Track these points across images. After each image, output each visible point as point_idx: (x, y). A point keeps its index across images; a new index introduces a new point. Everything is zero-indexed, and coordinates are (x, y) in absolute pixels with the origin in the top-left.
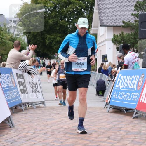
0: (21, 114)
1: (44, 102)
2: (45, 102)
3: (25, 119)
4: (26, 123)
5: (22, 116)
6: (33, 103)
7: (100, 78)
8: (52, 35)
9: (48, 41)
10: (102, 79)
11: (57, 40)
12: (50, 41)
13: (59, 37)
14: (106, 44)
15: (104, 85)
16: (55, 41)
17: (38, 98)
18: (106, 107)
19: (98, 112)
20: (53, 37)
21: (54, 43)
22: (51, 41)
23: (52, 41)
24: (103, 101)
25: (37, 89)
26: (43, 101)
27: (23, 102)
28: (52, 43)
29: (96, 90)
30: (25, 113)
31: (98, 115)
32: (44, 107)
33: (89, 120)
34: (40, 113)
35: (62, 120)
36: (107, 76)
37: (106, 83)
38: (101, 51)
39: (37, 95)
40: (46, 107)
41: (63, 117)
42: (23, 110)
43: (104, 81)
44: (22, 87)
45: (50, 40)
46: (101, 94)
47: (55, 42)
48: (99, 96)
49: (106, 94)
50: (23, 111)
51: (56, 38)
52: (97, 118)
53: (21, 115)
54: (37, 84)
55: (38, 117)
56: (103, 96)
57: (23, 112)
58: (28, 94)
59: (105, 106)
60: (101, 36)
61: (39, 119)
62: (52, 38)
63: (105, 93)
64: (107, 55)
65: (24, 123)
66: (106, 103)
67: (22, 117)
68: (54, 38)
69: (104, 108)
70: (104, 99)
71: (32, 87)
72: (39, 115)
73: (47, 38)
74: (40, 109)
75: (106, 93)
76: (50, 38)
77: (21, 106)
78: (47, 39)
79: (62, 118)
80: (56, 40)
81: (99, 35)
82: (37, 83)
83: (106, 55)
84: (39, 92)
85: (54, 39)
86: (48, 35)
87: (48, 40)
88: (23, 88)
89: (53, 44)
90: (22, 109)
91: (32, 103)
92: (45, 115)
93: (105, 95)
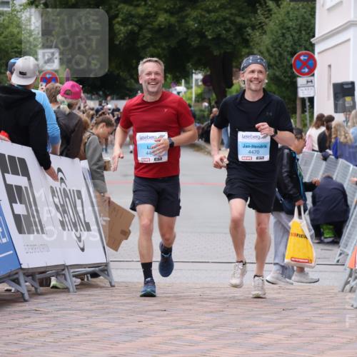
0: (15, 312)
1: (106, 265)
2: (112, 265)
3: (31, 334)
4: (35, 347)
5: (21, 321)
6: (66, 272)
7: (325, 172)
8: (138, 6)
9: (122, 28)
10: (334, 179)
11: (159, 25)
12: (130, 27)
13: (166, 11)
14: (349, 40)
15: (343, 200)
16: (149, 26)
17: (83, 250)
18: (348, 287)
19: (320, 308)
20: (141, 11)
21: (149, 35)
22: (136, 29)
23: (141, 27)
24: (338, 263)
25: (81, 215)
26: (104, 261)
27: (23, 266)
28: (141, 36)
29: (311, 220)
30: (34, 307)
31: (317, 319)
32: (108, 285)
33: (281, 337)
34: (93, 307)
35: (178, 337)
36: (352, 166)
37: (347, 193)
38: (330, 66)
39: (79, 239)
40: (112, 286)
41: (179, 323)
42: (27, 296)
43: (342, 186)
44: (20, 209)
45: (131, 24)
46: (328, 235)
47: (151, 30)
48: (321, 242)
49: (348, 237)
50: (25, 301)
51: (155, 16)
52: (314, 328)
53: (17, 316)
54: (80, 197)
55: (82, 326)
56: (336, 242)
57: (26, 306)
58: (43, 232)
59: (347, 283)
60: (329, 10)
61: (86, 334)
62: (139, 16)
63: (347, 232)
64: (353, 83)
65: (28, 349)
66: (348, 271)
67: (20, 325)
68: (147, 16)
69: (343, 291)
70: (341, 254)
71: (63, 206)
72: (88, 318)
73: (121, 15)
74: (89, 295)
75: (350, 234)
76: (132, 16)
77: (17, 281)
78: (120, 19)
79: (177, 328)
80: (156, 24)
81: (323, 6)
82: (79, 192)
83: (347, 83)
84: (88, 228)
85: (148, 20)
86: (121, 6)
87: (125, 25)
88: (25, 213)
89: (145, 37)
90: (23, 294)
91: (60, 271)
92: (111, 316)
93: (347, 241)
